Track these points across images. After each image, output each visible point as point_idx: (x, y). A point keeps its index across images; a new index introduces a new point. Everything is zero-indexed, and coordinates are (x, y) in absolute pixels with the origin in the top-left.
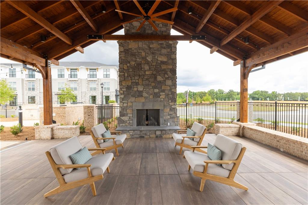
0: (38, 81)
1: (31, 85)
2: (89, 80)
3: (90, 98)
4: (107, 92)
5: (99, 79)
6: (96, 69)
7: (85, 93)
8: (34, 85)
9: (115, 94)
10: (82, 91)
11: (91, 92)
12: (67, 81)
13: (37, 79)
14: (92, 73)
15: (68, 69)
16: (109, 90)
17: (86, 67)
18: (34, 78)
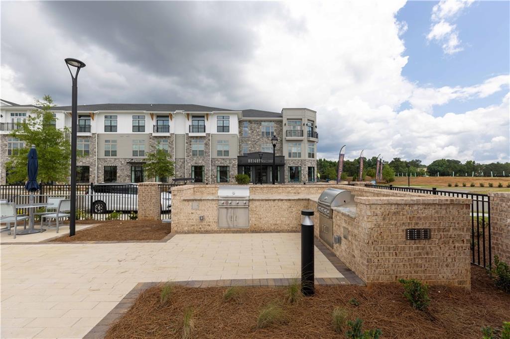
0: (95, 137)
1: (82, 144)
2: (191, 137)
3: (192, 171)
4: (224, 159)
5: (209, 134)
6: (204, 117)
7: (182, 160)
8: (88, 145)
9: (236, 162)
10: (178, 157)
11: (195, 158)
12: (150, 138)
13: (93, 134)
14: (196, 123)
15: (152, 115)
16: (228, 155)
17: (186, 111)
18: (90, 131)
